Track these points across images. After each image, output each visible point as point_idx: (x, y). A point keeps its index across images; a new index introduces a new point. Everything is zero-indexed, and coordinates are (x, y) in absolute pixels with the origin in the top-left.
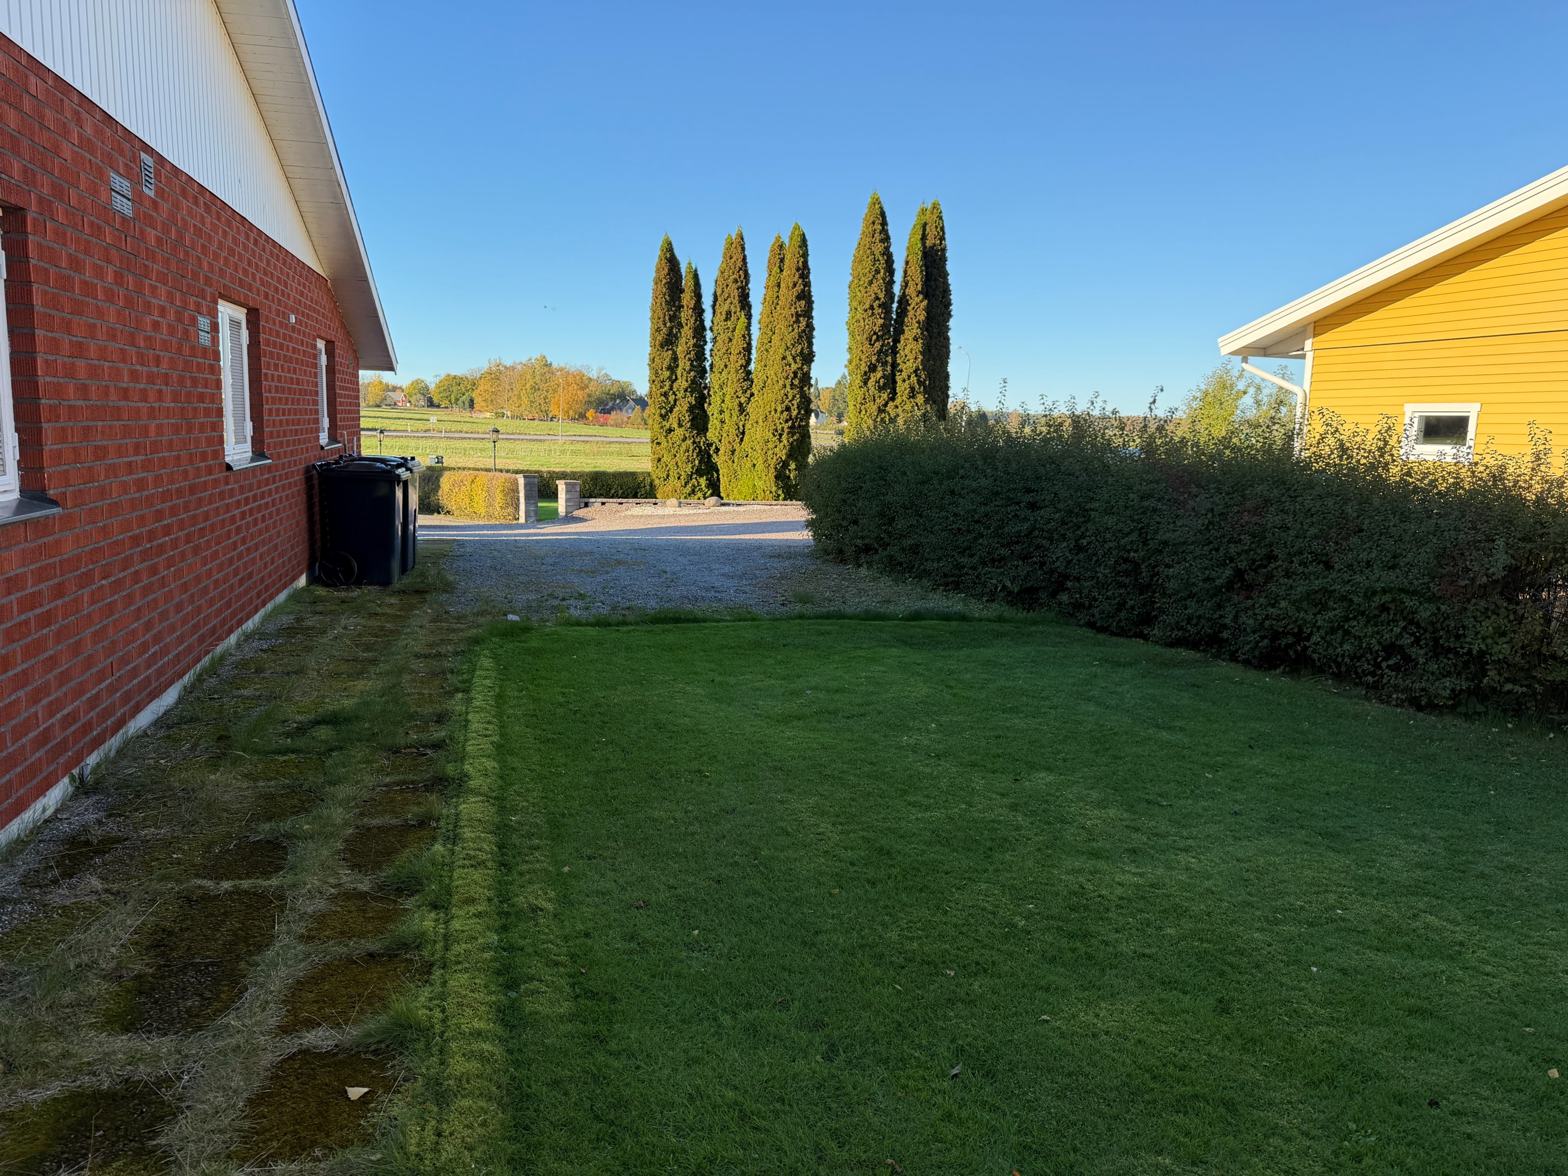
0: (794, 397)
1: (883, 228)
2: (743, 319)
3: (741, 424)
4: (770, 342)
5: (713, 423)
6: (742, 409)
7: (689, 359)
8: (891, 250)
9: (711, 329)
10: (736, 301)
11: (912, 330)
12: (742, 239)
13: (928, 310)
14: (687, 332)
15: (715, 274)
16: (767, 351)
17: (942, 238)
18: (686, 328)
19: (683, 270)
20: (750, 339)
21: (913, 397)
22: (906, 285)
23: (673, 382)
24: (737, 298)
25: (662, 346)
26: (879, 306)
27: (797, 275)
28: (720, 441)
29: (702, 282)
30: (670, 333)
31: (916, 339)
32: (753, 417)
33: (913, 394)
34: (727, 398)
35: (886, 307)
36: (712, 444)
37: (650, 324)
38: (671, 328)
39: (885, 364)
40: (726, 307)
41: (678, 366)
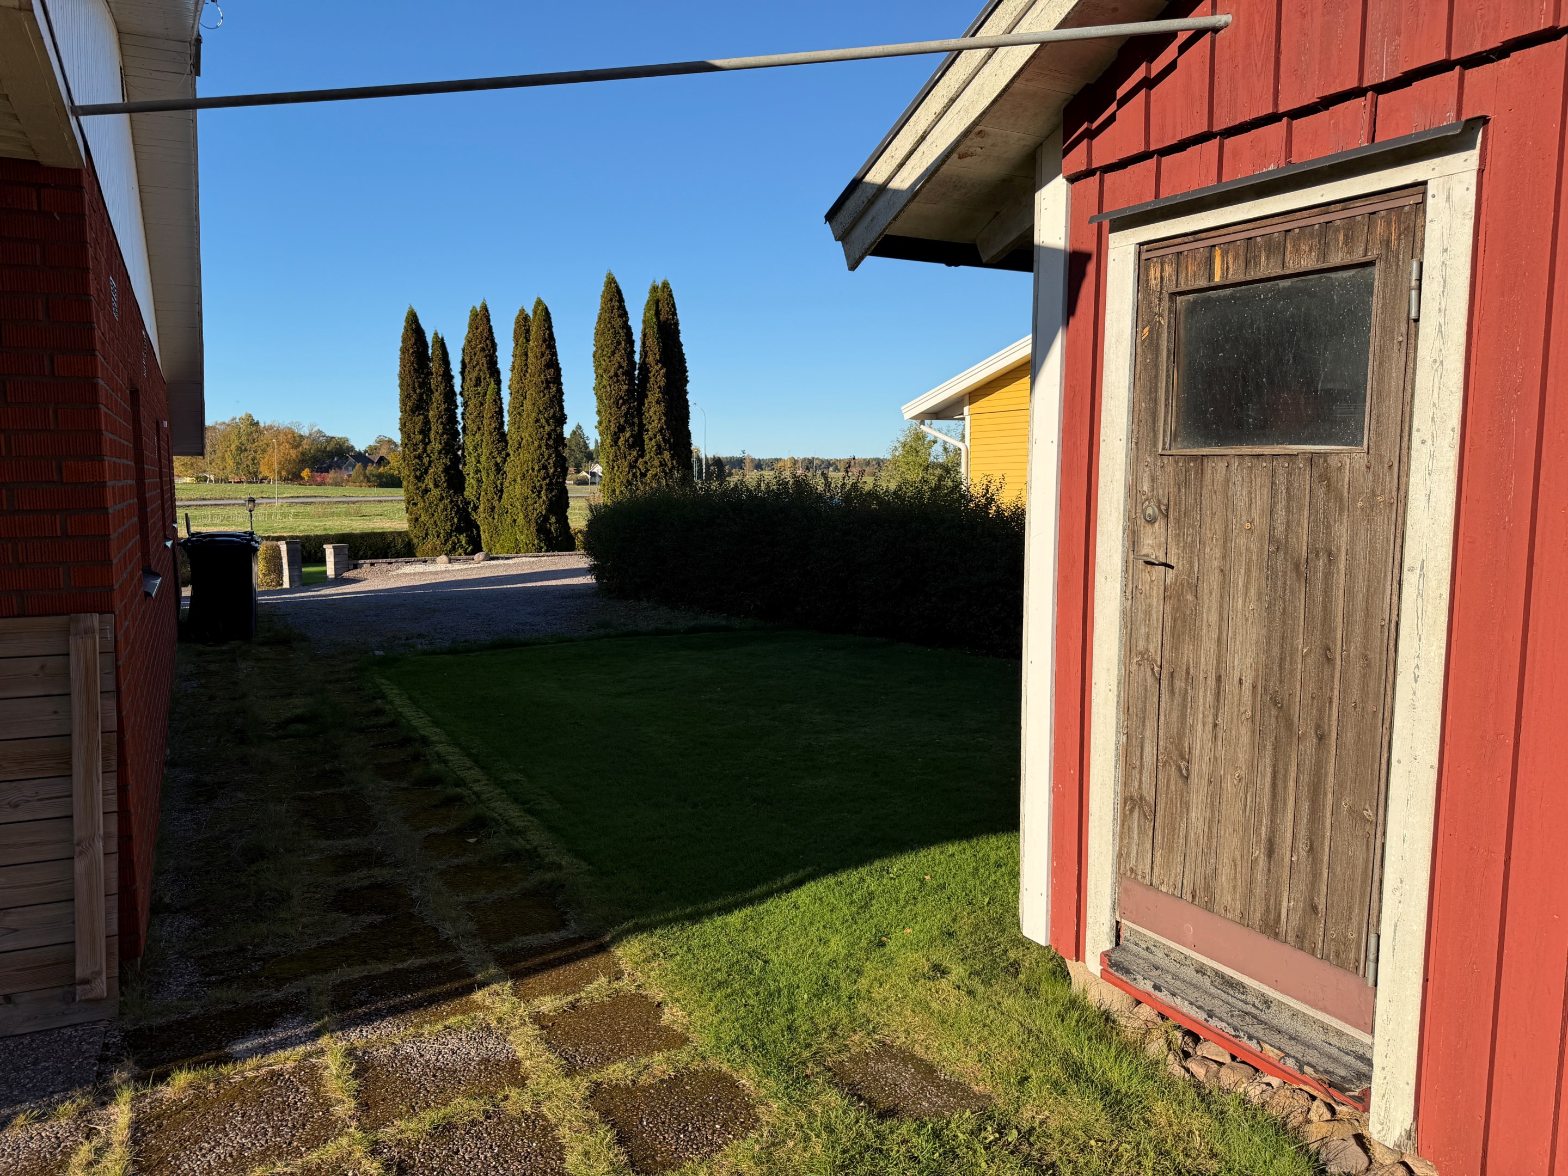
0: (550, 455)
1: (620, 304)
2: (493, 385)
3: (498, 482)
4: (522, 406)
5: (470, 482)
6: (498, 469)
7: (442, 423)
8: (629, 323)
9: (461, 394)
10: (485, 368)
11: (653, 396)
12: (487, 311)
13: (666, 376)
14: (437, 396)
15: (462, 343)
16: (519, 414)
17: (675, 314)
18: (436, 394)
19: (429, 339)
20: (501, 403)
21: (661, 453)
22: (644, 354)
23: (426, 444)
24: (485, 365)
25: (413, 411)
26: (623, 374)
27: (544, 346)
28: (478, 499)
29: (449, 350)
30: (420, 399)
31: (658, 402)
32: (510, 476)
33: (659, 451)
34: (483, 459)
35: (629, 373)
36: (469, 503)
37: (399, 390)
38: (421, 394)
39: (633, 424)
40: (475, 374)
41: (430, 429)
